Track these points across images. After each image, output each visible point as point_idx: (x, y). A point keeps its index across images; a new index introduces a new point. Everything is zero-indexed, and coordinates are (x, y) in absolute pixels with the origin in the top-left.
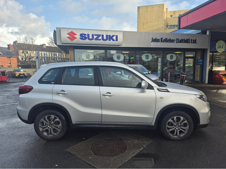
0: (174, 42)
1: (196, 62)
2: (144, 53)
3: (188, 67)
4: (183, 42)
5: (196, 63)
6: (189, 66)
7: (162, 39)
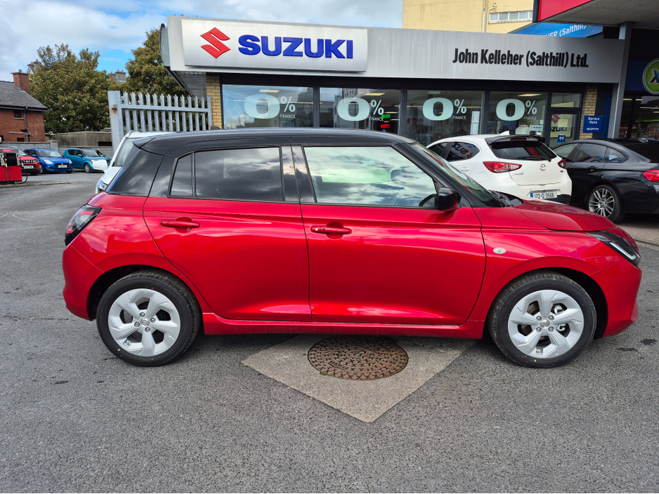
0: (520, 64)
1: (582, 126)
2: (431, 96)
3: (559, 141)
4: (548, 63)
5: (582, 128)
6: (559, 136)
7: (484, 53)
